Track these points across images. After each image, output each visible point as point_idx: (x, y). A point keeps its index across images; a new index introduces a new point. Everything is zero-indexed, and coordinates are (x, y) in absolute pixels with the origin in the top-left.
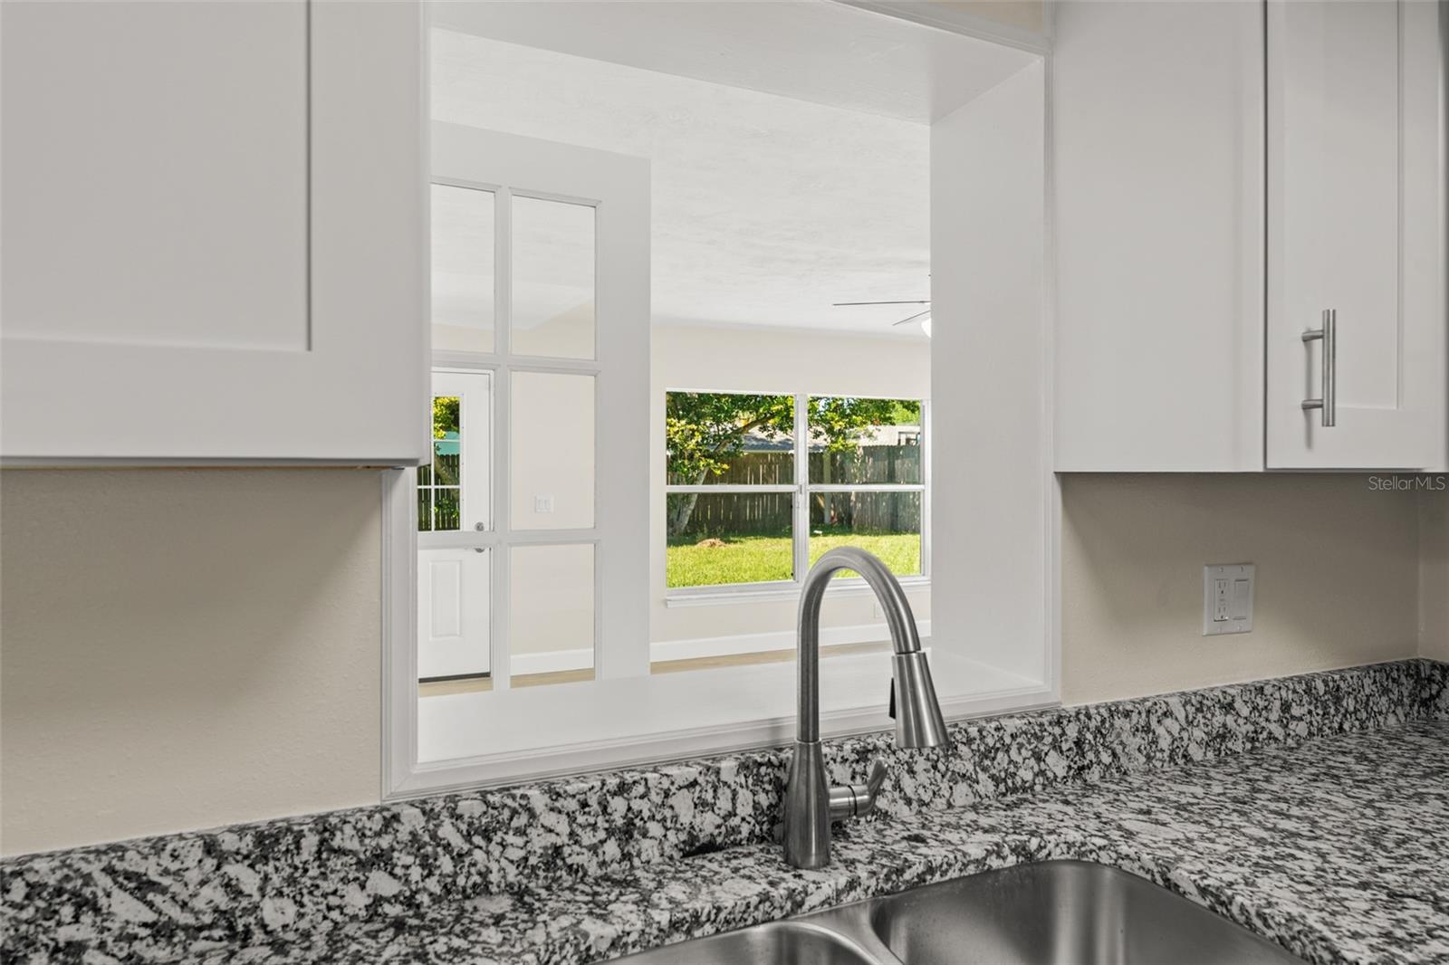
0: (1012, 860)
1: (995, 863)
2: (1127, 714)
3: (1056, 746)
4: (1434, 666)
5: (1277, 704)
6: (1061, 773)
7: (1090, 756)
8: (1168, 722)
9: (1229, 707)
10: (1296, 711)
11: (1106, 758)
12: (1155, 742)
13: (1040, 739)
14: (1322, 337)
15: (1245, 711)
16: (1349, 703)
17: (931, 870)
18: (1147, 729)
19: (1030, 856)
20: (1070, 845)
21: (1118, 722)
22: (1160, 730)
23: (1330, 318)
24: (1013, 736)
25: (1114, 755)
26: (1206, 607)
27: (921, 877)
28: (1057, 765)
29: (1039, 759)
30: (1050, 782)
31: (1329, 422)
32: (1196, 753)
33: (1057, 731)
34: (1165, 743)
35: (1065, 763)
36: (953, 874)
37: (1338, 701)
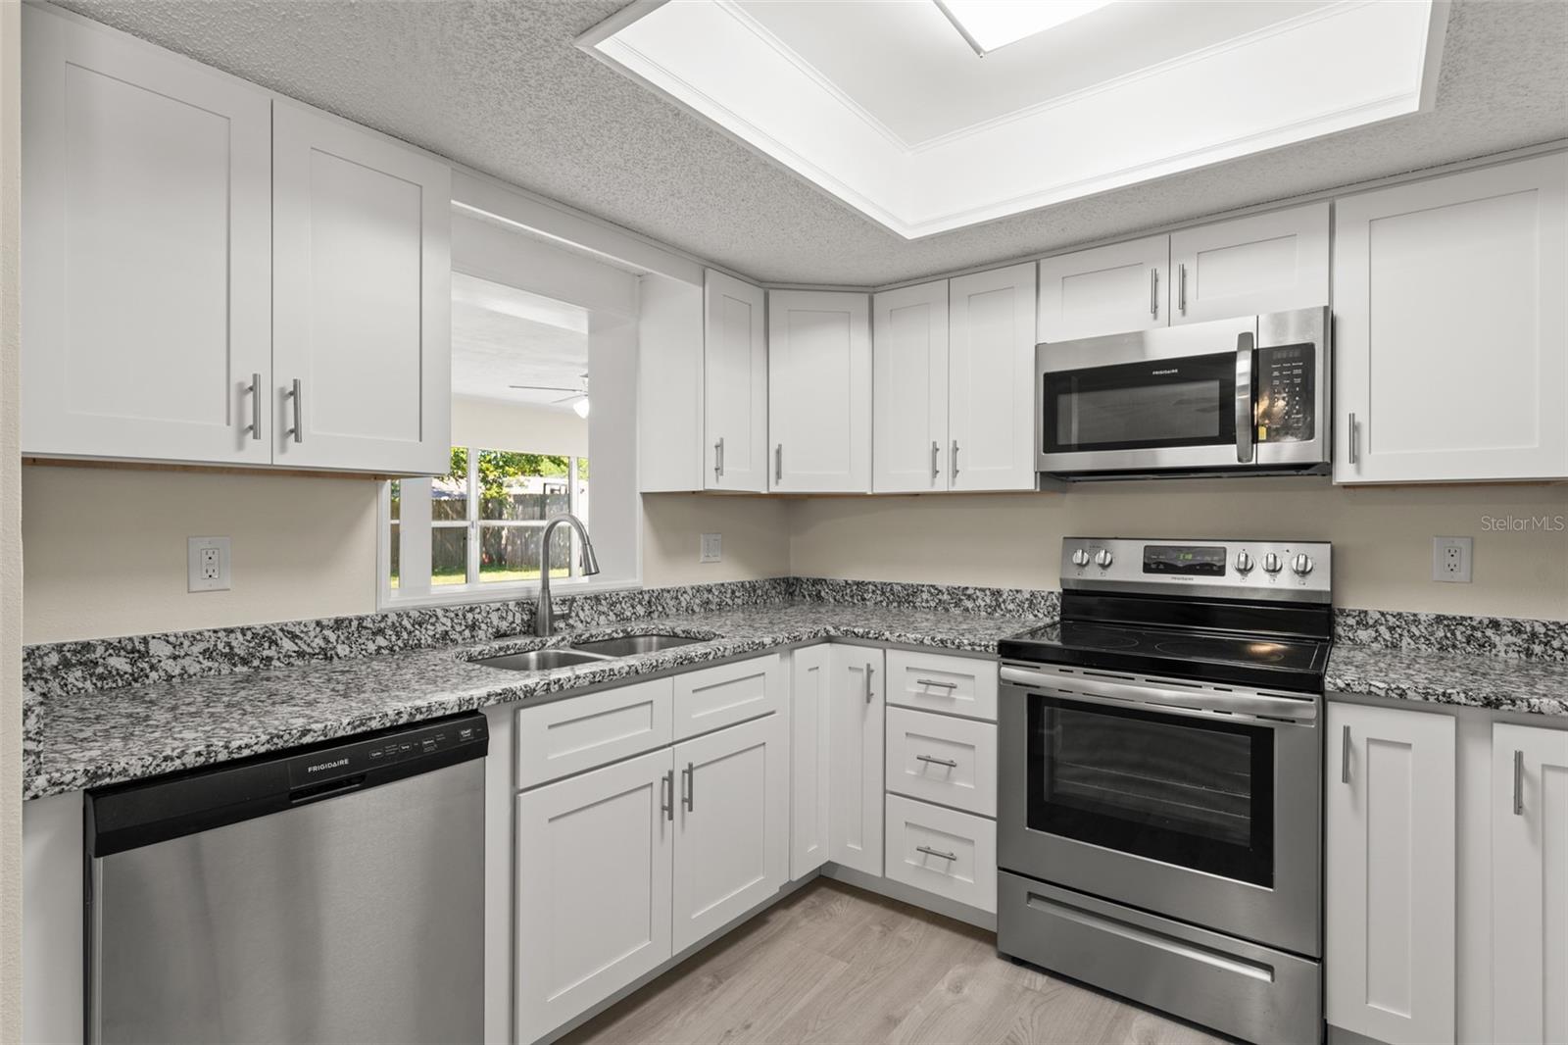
0: (621, 635)
1: (615, 635)
2: (669, 591)
3: (640, 603)
4: (794, 578)
5: (730, 591)
6: (642, 614)
7: (654, 607)
8: (685, 595)
9: (710, 591)
10: (737, 594)
11: (660, 609)
12: (680, 603)
13: (634, 600)
14: (719, 447)
15: (716, 593)
16: (759, 592)
17: (592, 636)
18: (677, 598)
19: (628, 633)
20: (642, 629)
21: (665, 594)
22: (682, 599)
23: (722, 440)
24: (623, 598)
25: (663, 608)
26: (702, 550)
27: (588, 638)
28: (640, 610)
29: (633, 608)
30: (638, 618)
31: (722, 474)
32: (697, 609)
33: (641, 597)
34: (684, 604)
35: (644, 610)
36: (600, 638)
37: (755, 591)
